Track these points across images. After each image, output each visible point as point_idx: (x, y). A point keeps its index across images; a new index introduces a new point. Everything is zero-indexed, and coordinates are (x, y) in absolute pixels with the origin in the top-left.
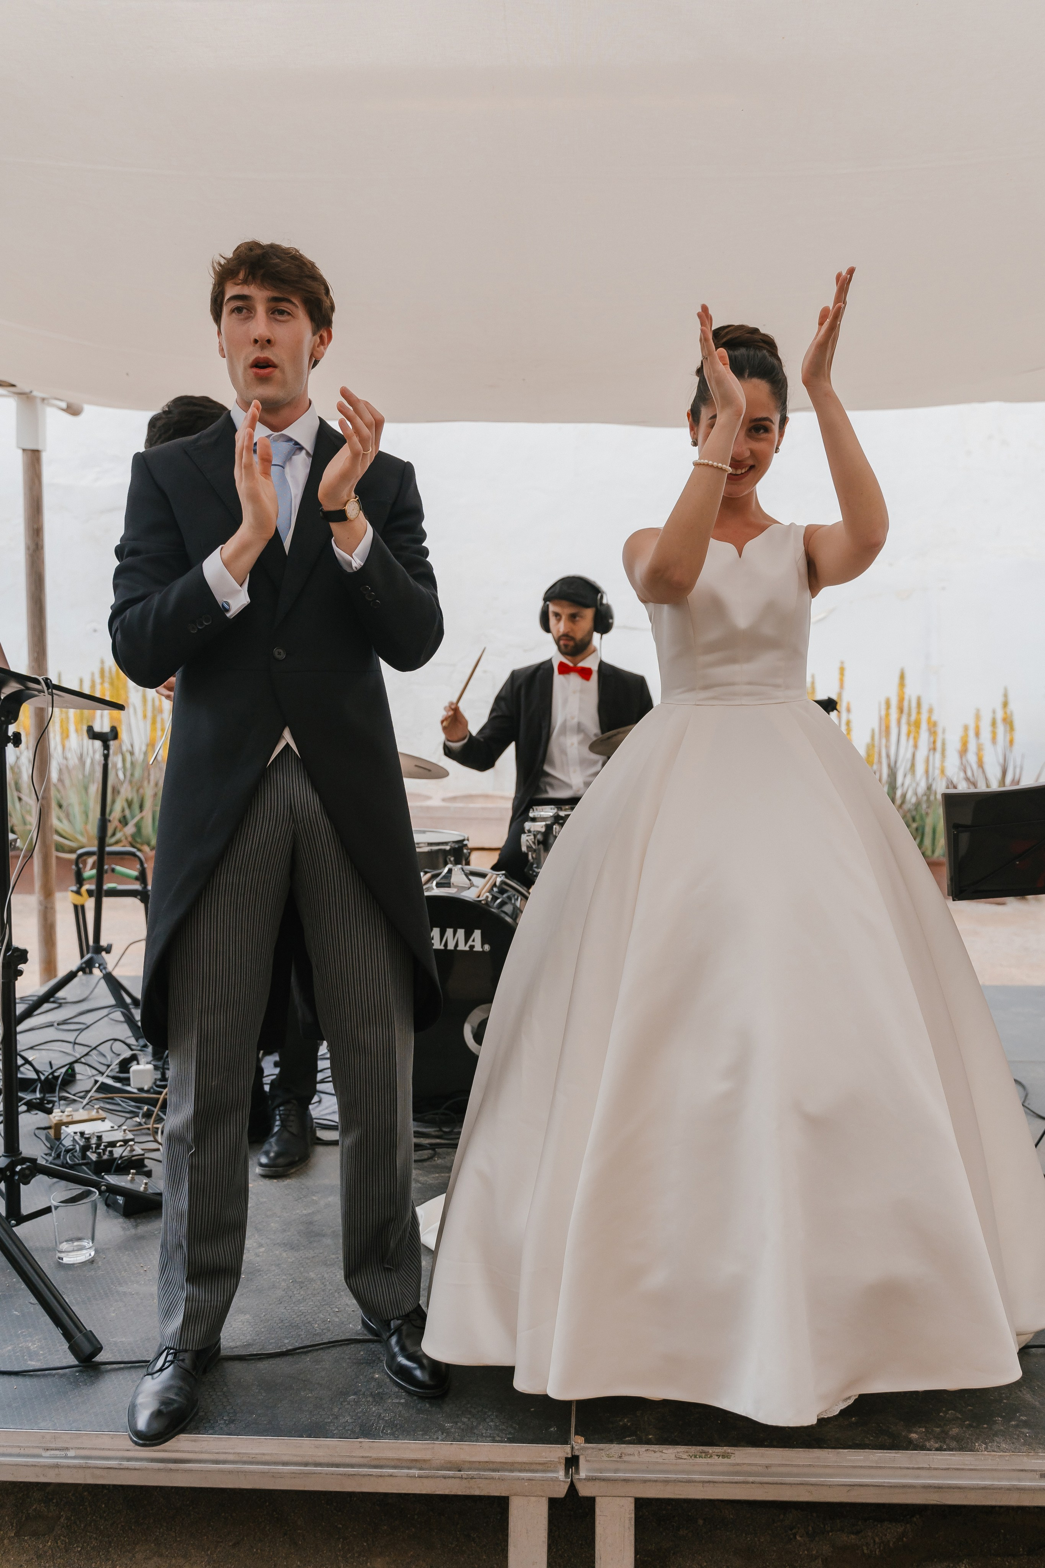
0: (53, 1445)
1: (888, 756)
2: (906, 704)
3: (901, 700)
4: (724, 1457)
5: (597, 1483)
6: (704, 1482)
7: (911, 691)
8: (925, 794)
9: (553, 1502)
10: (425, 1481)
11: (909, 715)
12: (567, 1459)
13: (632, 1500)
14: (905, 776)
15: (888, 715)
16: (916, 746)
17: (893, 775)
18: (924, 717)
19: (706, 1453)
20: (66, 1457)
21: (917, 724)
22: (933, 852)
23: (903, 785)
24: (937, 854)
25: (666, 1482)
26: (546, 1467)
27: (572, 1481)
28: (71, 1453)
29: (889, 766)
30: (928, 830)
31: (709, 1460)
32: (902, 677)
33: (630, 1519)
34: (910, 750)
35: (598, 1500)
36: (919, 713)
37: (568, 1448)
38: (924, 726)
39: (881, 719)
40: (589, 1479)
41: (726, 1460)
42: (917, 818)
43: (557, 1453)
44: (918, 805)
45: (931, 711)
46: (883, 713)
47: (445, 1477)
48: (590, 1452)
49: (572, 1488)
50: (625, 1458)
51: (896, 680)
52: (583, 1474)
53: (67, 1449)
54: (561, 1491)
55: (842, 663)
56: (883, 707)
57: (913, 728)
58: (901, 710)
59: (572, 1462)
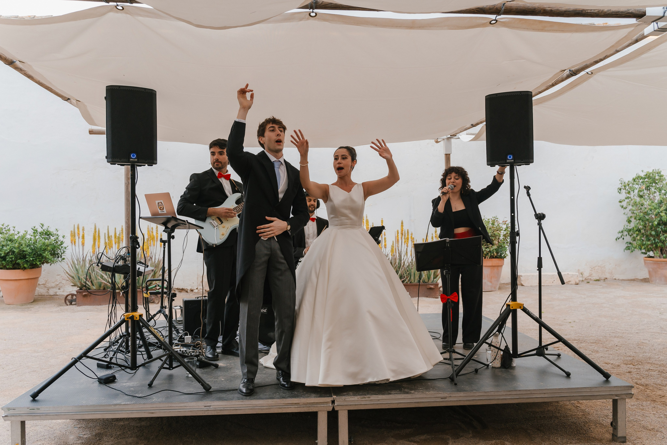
0: (207, 405)
1: (398, 250)
2: (404, 232)
3: (402, 231)
4: (369, 398)
5: (339, 406)
6: (364, 404)
7: (405, 228)
8: (411, 262)
9: (329, 412)
10: (298, 408)
11: (405, 236)
12: (332, 401)
13: (347, 411)
14: (404, 256)
15: (398, 236)
16: (407, 246)
17: (400, 256)
18: (410, 236)
19: (365, 397)
20: (210, 408)
21: (408, 239)
22: (414, 281)
23: (404, 259)
24: (415, 282)
25: (356, 405)
26: (327, 403)
27: (333, 407)
28: (211, 407)
29: (399, 253)
30: (412, 274)
31: (365, 399)
32: (402, 223)
33: (347, 416)
34: (406, 247)
35: (339, 411)
36: (408, 235)
37: (332, 398)
38: (410, 239)
39: (395, 237)
40: (337, 405)
41: (369, 399)
42: (409, 270)
43: (329, 399)
44: (408, 267)
45: (412, 234)
46: (396, 235)
47: (303, 407)
48: (337, 399)
49: (333, 408)
50: (346, 400)
51: (400, 224)
52: (336, 405)
53: (210, 406)
54: (330, 409)
55: (382, 219)
56: (396, 233)
57: (406, 240)
58: (402, 234)
59: (333, 402)
